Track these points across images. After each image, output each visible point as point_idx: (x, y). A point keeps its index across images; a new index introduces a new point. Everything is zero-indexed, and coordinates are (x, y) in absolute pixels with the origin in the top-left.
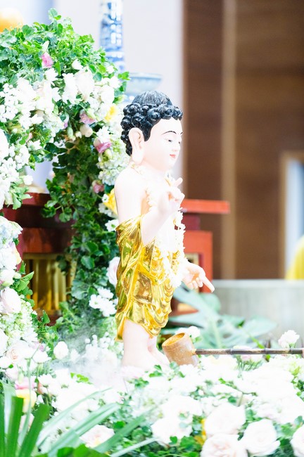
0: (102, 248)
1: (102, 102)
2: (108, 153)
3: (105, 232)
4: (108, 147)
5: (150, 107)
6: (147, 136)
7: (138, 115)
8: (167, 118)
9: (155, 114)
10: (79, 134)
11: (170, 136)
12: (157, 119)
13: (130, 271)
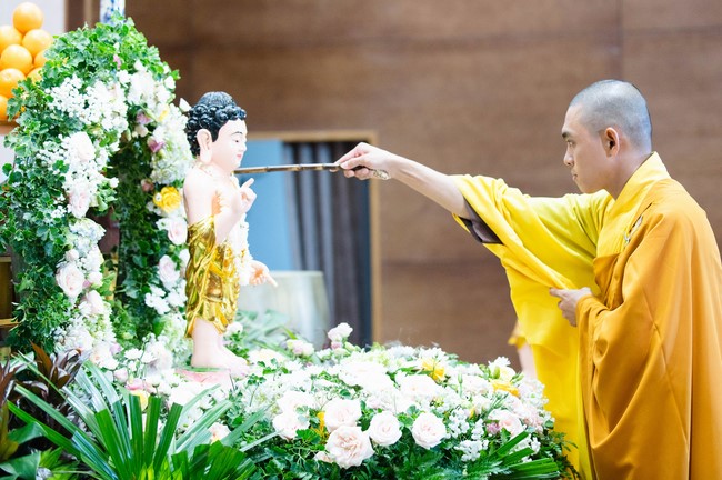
0: (153, 247)
1: (158, 103)
2: (163, 152)
3: (156, 231)
4: (162, 147)
5: (218, 108)
6: (215, 138)
7: (205, 116)
8: (235, 119)
9: (223, 115)
10: (135, 134)
11: (237, 137)
12: (226, 120)
13: (202, 272)
